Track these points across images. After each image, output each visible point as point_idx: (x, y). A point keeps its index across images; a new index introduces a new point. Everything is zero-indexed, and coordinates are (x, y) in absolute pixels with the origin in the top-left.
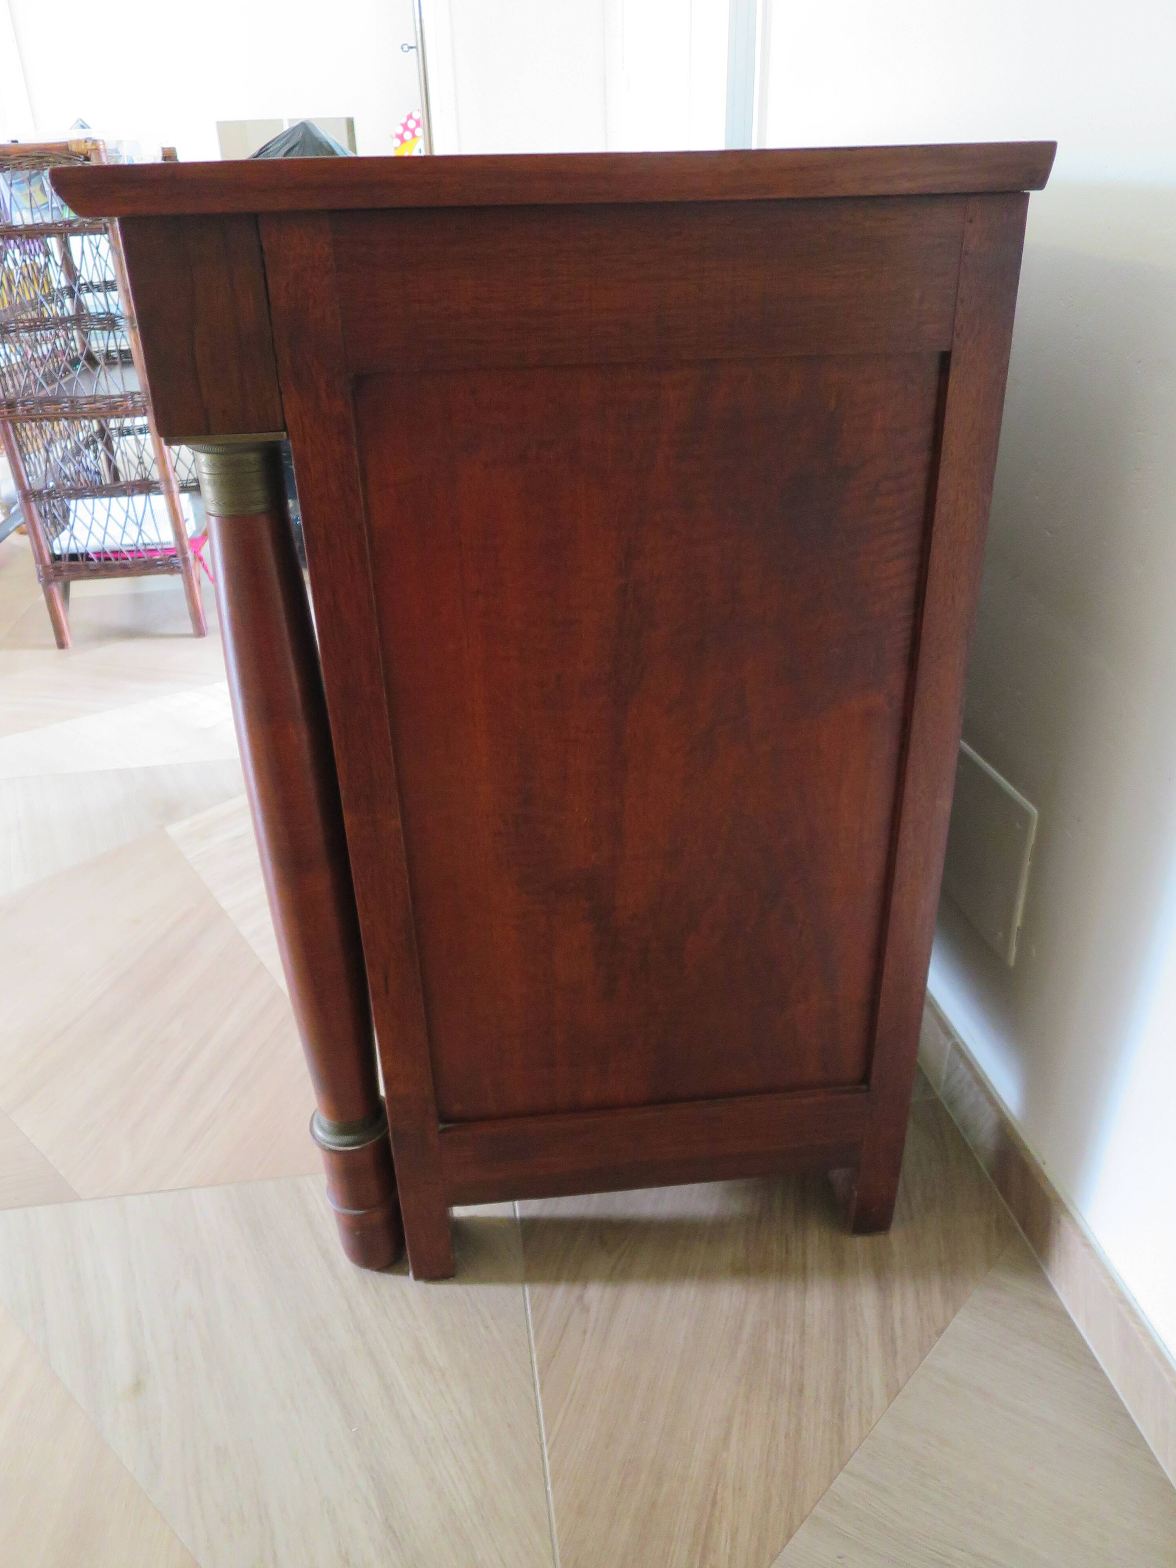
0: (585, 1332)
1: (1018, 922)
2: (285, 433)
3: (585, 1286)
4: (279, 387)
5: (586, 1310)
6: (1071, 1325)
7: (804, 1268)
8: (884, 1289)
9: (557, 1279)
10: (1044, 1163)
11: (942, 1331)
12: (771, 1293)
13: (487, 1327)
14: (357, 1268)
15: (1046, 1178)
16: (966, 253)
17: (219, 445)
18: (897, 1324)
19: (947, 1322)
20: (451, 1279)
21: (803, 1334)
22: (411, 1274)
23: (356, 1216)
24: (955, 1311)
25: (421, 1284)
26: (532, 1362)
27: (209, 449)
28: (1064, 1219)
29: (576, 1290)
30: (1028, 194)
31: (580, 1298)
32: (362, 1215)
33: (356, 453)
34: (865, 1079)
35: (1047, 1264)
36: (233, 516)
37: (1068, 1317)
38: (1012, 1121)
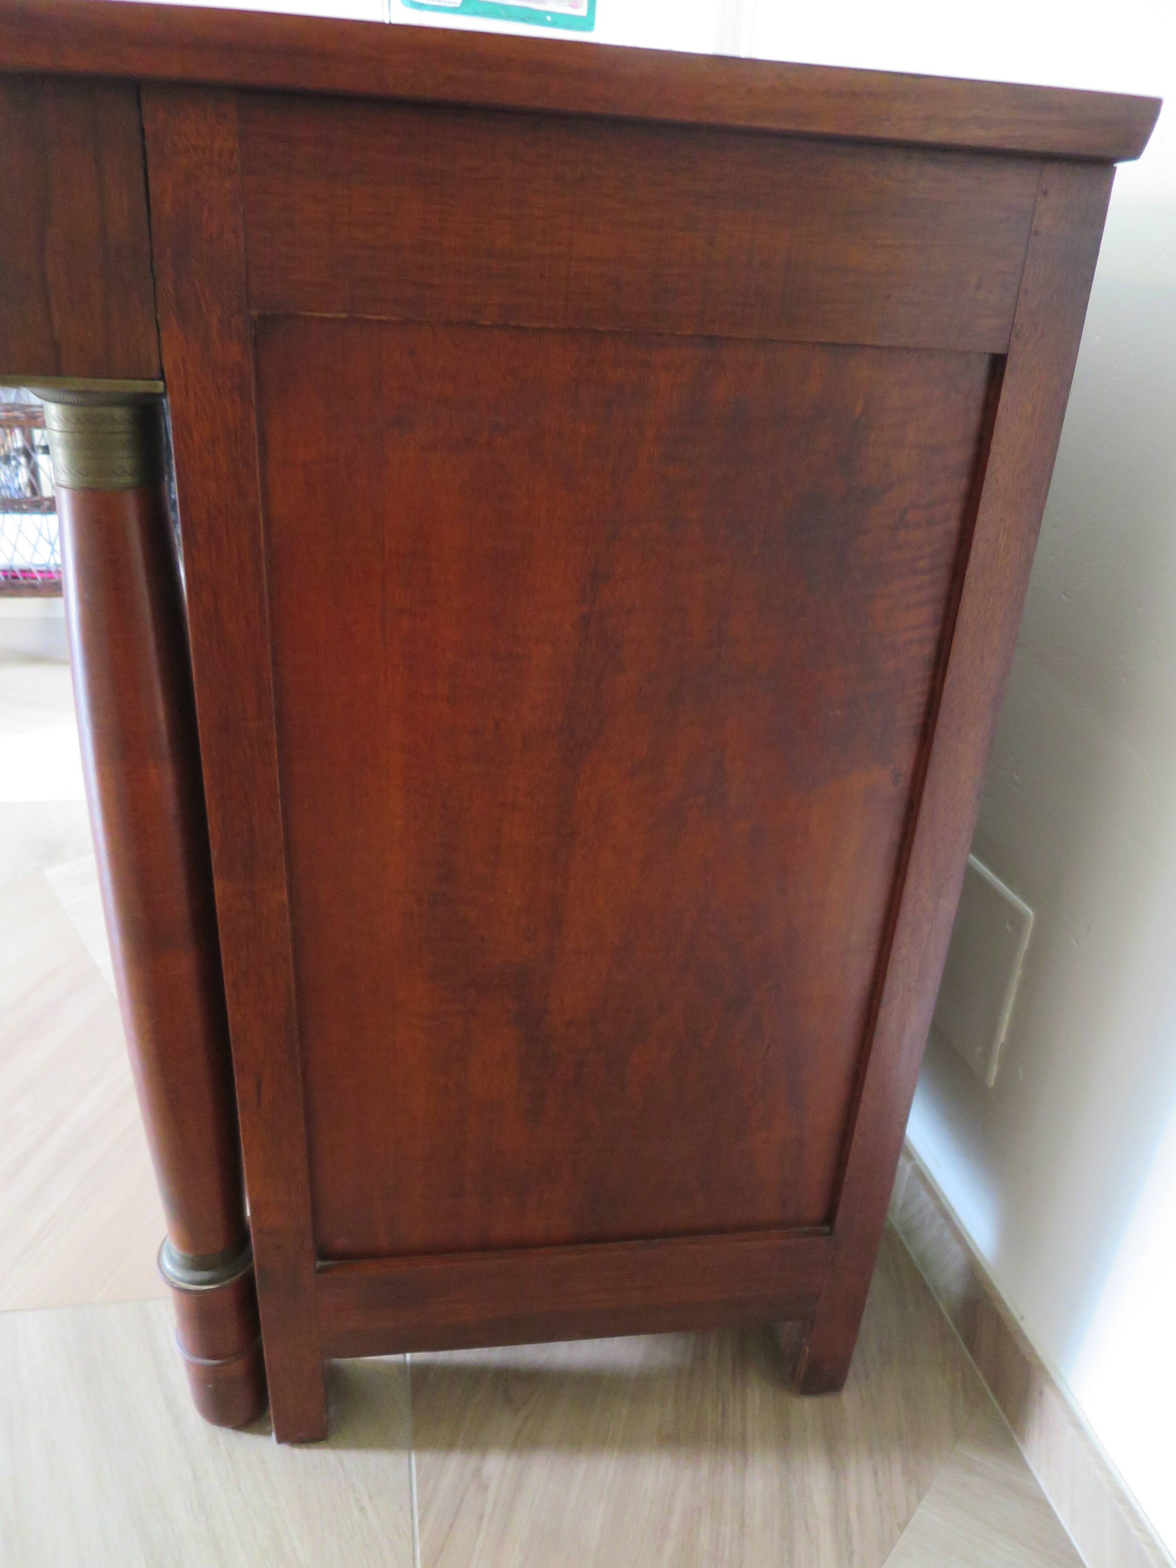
0: (481, 1517)
1: (1002, 1036)
2: (161, 384)
3: (484, 1455)
4: (157, 320)
5: (484, 1488)
6: (1052, 1517)
7: (744, 1437)
8: (837, 1469)
9: (450, 1446)
10: (1022, 1318)
11: (906, 1523)
12: (705, 1469)
13: (362, 1509)
14: (208, 1424)
15: (1025, 1338)
16: (1036, 233)
17: (73, 392)
18: (853, 1515)
19: (910, 1513)
20: (323, 1442)
21: (742, 1525)
22: (274, 1435)
23: (208, 1367)
24: (920, 1498)
25: (285, 1448)
26: (414, 1559)
27: (58, 395)
28: (1048, 1391)
29: (473, 1461)
30: (1115, 168)
31: (477, 1472)
32: (218, 1365)
33: (253, 415)
34: (829, 1218)
35: (1022, 1440)
36: (91, 489)
37: (1049, 1506)
38: (983, 1264)
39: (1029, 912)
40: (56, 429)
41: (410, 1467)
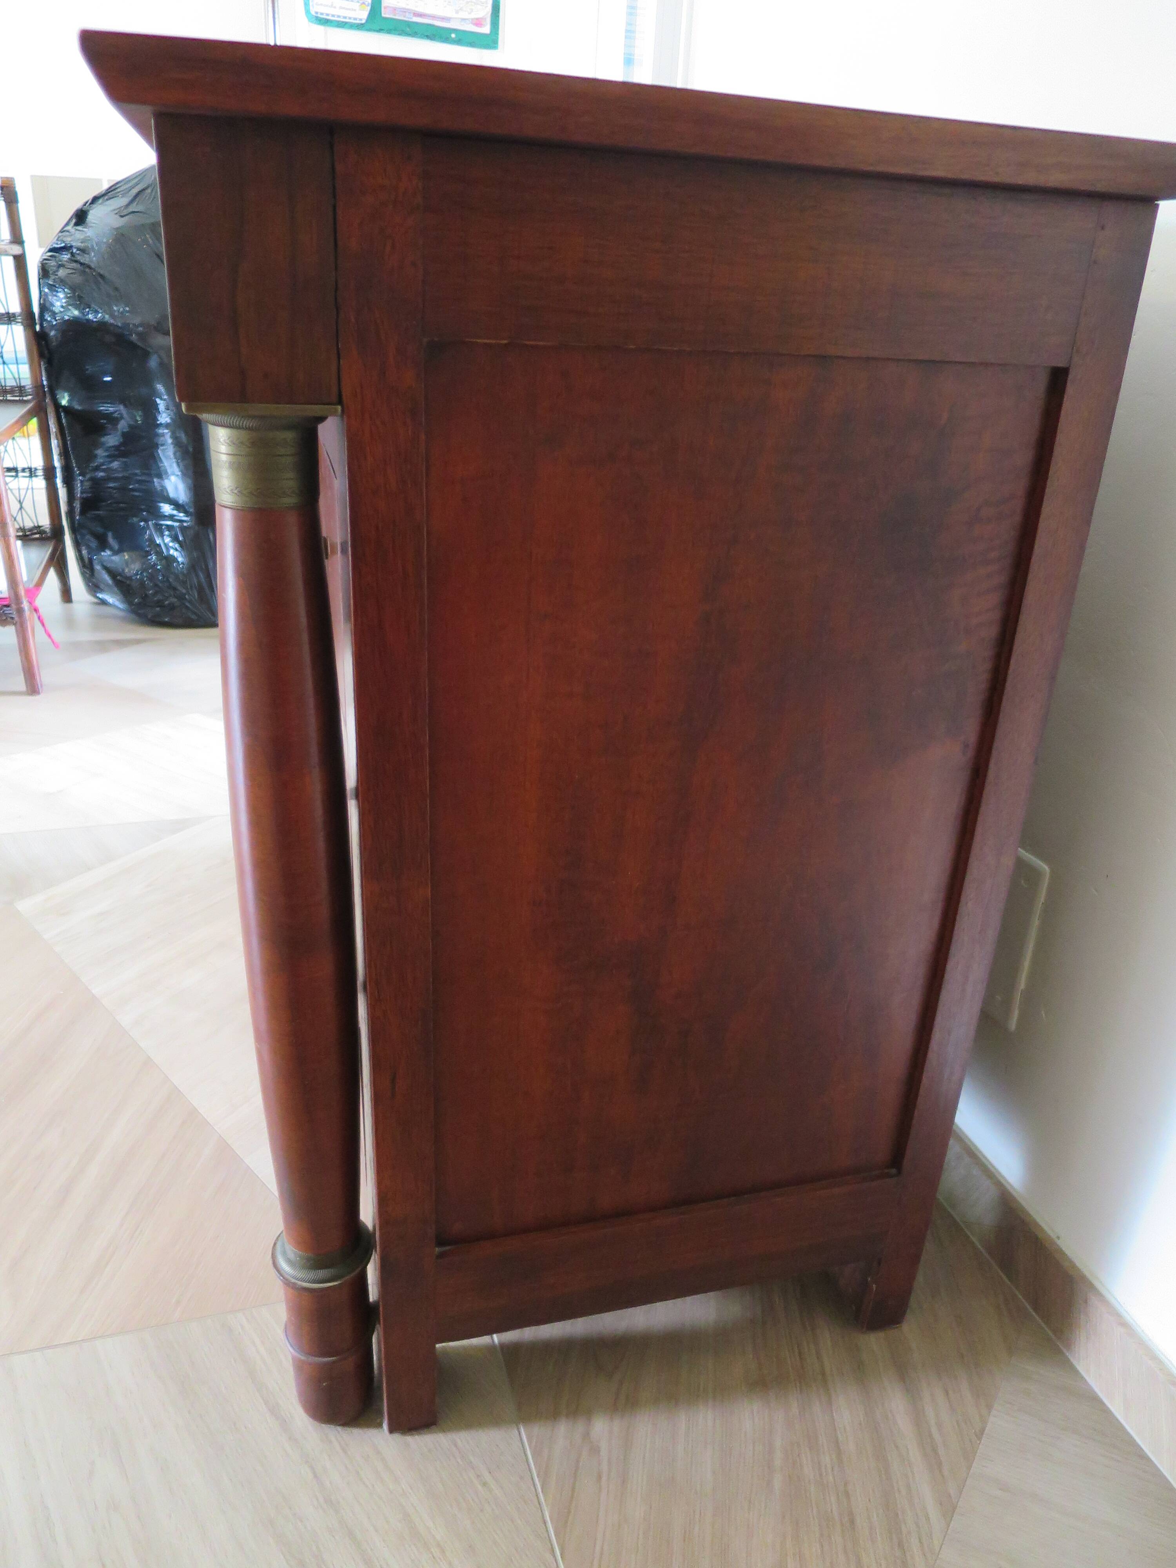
0: (600, 1477)
1: (1022, 983)
2: (339, 408)
3: (589, 1420)
4: (338, 348)
5: (595, 1450)
6: (1106, 1411)
7: (823, 1374)
9: (554, 1415)
10: (1058, 1238)
11: (982, 1431)
13: (485, 1484)
14: (316, 1423)
15: (1063, 1253)
16: (1095, 262)
17: (253, 417)
18: (934, 1430)
19: (984, 1422)
20: (434, 1427)
21: (839, 1453)
22: (385, 1426)
23: (326, 1364)
24: (989, 1407)
25: (397, 1437)
26: (545, 1522)
27: (236, 421)
28: (1092, 1296)
29: (580, 1426)
30: (1158, 205)
31: (586, 1435)
32: (334, 1362)
33: (423, 437)
34: (897, 1161)
35: (1069, 1346)
36: (260, 509)
37: (1101, 1402)
38: (1014, 1194)
39: (1045, 867)
40: (224, 452)
41: (521, 1439)
